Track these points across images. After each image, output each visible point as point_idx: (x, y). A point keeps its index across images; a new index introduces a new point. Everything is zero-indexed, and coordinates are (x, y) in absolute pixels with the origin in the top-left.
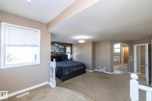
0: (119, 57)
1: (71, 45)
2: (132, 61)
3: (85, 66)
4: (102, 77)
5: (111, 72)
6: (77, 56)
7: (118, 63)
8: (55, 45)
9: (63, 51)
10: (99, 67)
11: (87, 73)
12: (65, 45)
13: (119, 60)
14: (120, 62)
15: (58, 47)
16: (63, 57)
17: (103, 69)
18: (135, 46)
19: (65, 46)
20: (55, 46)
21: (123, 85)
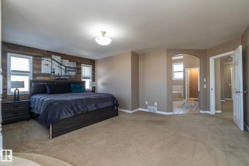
0: (181, 87)
1: (92, 63)
2: (206, 88)
3: (117, 102)
4: (151, 121)
5: (168, 111)
6: (103, 84)
7: (180, 97)
8: (52, 59)
9: (73, 74)
10: (147, 103)
11: (121, 116)
12: (80, 61)
13: (182, 93)
14: (183, 96)
15: (61, 65)
16: (72, 85)
17: (154, 105)
18: (212, 60)
19: (79, 64)
20: (53, 62)
21: (194, 136)
